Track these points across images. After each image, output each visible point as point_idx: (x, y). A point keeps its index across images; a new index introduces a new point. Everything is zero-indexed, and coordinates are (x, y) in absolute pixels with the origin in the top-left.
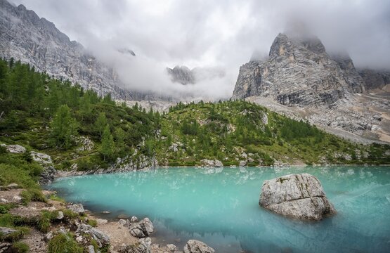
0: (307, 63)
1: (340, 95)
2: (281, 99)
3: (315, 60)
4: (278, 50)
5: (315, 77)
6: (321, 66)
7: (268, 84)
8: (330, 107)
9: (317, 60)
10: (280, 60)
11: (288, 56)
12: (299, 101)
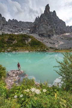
0: (47, 25)
1: (53, 35)
2: (39, 35)
3: (49, 24)
4: (41, 20)
5: (48, 30)
6: (50, 27)
7: (37, 30)
8: (49, 38)
9: (50, 24)
10: (41, 23)
11: (43, 22)
12: (43, 36)
